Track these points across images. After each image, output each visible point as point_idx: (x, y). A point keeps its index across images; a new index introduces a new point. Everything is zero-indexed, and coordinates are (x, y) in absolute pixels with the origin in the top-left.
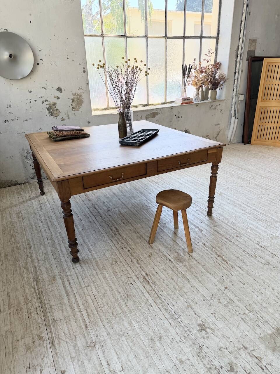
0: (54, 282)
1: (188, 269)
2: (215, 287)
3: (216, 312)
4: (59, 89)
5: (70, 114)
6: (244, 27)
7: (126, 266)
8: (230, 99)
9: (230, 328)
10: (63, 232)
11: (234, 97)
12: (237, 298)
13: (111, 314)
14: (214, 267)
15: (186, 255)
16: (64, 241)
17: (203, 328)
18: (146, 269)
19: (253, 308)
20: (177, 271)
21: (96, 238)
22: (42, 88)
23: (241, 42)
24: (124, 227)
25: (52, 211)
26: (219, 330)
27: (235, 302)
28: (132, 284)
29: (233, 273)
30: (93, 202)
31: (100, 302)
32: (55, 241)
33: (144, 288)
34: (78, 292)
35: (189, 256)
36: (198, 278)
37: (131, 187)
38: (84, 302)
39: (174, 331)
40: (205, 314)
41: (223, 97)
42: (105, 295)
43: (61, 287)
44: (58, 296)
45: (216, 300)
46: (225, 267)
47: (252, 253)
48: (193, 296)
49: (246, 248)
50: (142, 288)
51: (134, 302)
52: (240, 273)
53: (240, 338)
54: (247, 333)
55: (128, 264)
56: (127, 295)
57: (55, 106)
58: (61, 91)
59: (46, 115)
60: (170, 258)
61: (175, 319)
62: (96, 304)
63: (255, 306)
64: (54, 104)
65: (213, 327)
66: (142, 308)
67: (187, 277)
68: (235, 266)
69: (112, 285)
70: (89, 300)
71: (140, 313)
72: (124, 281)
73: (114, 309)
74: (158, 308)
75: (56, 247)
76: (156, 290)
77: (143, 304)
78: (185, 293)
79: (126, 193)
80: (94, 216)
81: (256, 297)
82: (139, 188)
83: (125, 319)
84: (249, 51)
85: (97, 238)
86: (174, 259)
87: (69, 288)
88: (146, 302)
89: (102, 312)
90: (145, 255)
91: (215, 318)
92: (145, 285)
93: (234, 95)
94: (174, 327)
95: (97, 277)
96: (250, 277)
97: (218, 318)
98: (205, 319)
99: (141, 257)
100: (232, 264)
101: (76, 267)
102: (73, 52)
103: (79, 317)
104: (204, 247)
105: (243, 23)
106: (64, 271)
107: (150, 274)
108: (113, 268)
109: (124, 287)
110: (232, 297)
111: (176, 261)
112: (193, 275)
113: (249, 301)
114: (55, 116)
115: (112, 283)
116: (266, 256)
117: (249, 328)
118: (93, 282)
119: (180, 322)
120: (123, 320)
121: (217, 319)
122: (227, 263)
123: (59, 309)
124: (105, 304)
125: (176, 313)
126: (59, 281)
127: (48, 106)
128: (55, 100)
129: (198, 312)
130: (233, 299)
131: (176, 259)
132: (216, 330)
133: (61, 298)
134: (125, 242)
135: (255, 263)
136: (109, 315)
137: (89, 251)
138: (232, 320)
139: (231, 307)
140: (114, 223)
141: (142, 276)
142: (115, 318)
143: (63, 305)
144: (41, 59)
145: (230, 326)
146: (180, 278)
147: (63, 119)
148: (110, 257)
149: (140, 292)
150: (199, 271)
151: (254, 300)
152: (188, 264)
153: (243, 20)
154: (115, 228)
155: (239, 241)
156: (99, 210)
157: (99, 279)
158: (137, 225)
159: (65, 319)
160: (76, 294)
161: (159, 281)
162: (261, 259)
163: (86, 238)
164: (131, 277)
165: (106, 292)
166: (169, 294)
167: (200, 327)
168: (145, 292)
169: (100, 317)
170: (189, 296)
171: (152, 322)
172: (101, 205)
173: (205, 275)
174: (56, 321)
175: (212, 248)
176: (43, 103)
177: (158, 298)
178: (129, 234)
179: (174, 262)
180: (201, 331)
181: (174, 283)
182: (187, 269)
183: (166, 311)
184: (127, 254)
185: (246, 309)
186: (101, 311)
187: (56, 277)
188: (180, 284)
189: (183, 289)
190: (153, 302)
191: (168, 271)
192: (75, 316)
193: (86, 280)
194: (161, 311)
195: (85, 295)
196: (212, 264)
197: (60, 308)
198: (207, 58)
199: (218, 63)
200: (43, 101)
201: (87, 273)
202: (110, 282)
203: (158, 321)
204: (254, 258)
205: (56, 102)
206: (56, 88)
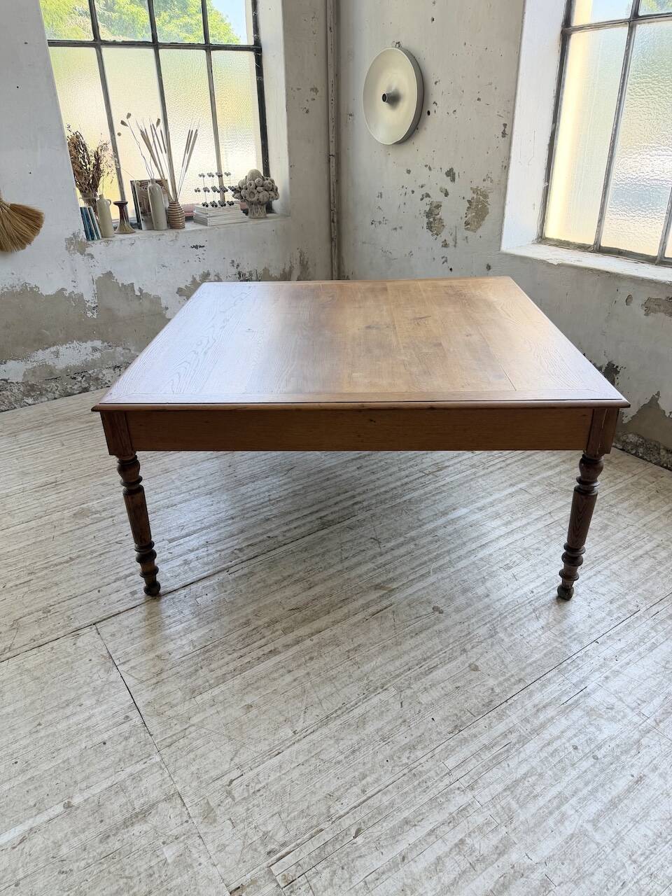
4: (451, 174)
5: (459, 236)
22: (426, 166)
35: (88, 523)
57: (438, 211)
58: (453, 180)
59: (423, 228)
64: (438, 206)
112: (35, 527)
114: (435, 232)
127: (427, 208)
128: (441, 198)
144: (435, 103)
146: (36, 514)
150: (43, 533)
152: (65, 521)
162: (34, 619)
173: (27, 539)
176: (422, 199)
200: (423, 196)
205: (441, 202)
206: (446, 169)
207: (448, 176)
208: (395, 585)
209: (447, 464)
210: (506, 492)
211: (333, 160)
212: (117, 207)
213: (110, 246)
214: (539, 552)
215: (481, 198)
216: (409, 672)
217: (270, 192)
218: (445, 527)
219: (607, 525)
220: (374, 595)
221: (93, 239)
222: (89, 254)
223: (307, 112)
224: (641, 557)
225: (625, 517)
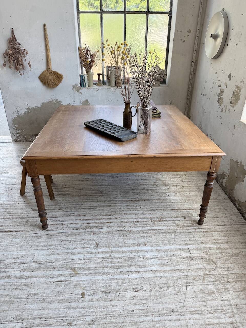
4: (230, 76)
5: (227, 108)
22: (222, 71)
58: (230, 79)
59: (216, 101)
64: (223, 92)
127: (219, 92)
128: (224, 88)
144: (230, 39)
147: (222, 111)
176: (218, 87)
205: (224, 90)
206: (228, 74)
207: (228, 77)
208: (80, 272)
209: (166, 219)
210: (179, 247)
211: (193, 64)
212: (98, 76)
213: (89, 90)
214: (160, 289)
215: (238, 91)
216: (39, 320)
217: (161, 76)
218: (131, 253)
219: (213, 293)
220: (68, 272)
221: (83, 87)
222: (81, 92)
223: (184, 41)
224: (214, 324)
225: (229, 293)
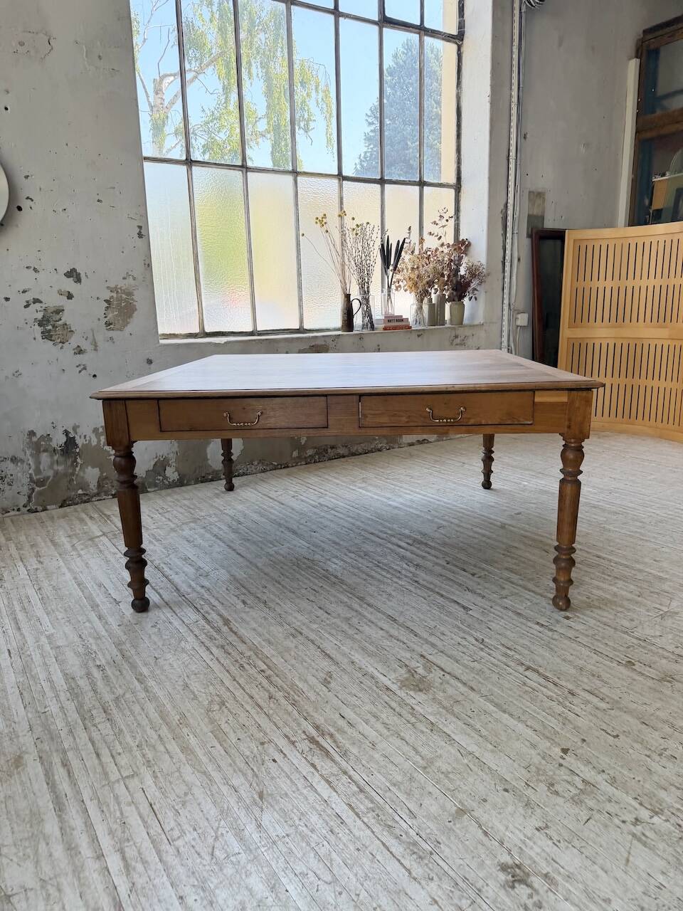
0: (19, 773)
1: (444, 708)
2: (533, 752)
3: (549, 824)
4: (73, 274)
5: (100, 338)
6: (516, 162)
7: (253, 712)
8: (496, 323)
9: (602, 869)
10: (61, 633)
11: (506, 318)
12: (605, 776)
13: (208, 858)
14: (520, 696)
15: (433, 671)
16: (60, 658)
17: (516, 875)
18: (315, 715)
19: (660, 802)
20: (412, 714)
21: (160, 644)
22: (27, 268)
23: (511, 195)
24: (245, 612)
25: (33, 585)
26: (569, 877)
27: (602, 788)
28: (274, 761)
29: (577, 710)
30: (154, 558)
31: (170, 823)
32: (33, 657)
33: (312, 770)
34: (95, 797)
35: (443, 673)
36: (475, 730)
37: (264, 520)
38: (114, 826)
39: (423, 893)
40: (517, 832)
41: (480, 319)
42: (187, 798)
43: (40, 786)
44: (28, 812)
45: (542, 788)
46: (552, 694)
47: (618, 656)
48: (471, 780)
49: (599, 644)
50: (306, 769)
51: (284, 813)
52: (597, 708)
53: (644, 897)
54: (661, 879)
55: (259, 706)
56: (261, 796)
57: (58, 317)
58: (78, 280)
59: (35, 339)
60: (388, 683)
61: (421, 853)
62: (155, 829)
63: (662, 794)
64: (59, 311)
65: (549, 869)
66: (312, 831)
67: (445, 730)
68: (578, 691)
69: (210, 767)
70: (134, 820)
71: (304, 845)
72: (248, 753)
73: (216, 838)
74: (363, 826)
75: (33, 673)
76: (352, 773)
77: (314, 818)
78: (443, 773)
79: (251, 534)
80: (156, 591)
81: (659, 769)
82: (286, 521)
83: (253, 870)
84: (529, 216)
85: (163, 645)
86: (399, 684)
87: (64, 786)
88: (324, 811)
89: (176, 853)
90: (312, 680)
91: (550, 843)
92: (316, 761)
93: (506, 313)
94: (423, 882)
95: (162, 748)
96: (627, 717)
97: (559, 842)
98: (520, 847)
99: (300, 685)
100: (570, 686)
101: (95, 725)
102: (114, 188)
103: (95, 875)
104: (482, 649)
105: (513, 154)
106: (53, 737)
107: (330, 728)
108: (212, 721)
109: (250, 773)
110: (589, 774)
111: (404, 688)
112: (459, 723)
113: (641, 783)
114: (59, 341)
115: (210, 761)
116: (658, 659)
117: (663, 863)
118: (148, 763)
119: (441, 863)
120: (248, 875)
121: (558, 844)
122: (555, 684)
123: (26, 857)
124: (186, 827)
125: (424, 836)
126: (34, 768)
127: (40, 316)
128: (62, 301)
129: (492, 828)
130: (592, 781)
131: (407, 683)
132: (559, 878)
133: (36, 817)
134: (250, 650)
135: (634, 680)
136: (198, 860)
137: (138, 680)
138: (603, 843)
139: (591, 803)
140: (216, 603)
141: (305, 737)
142: (221, 870)
143: (41, 841)
144: (28, 198)
145: (601, 861)
146: (422, 732)
147: (80, 351)
148: (203, 691)
149: (301, 783)
150: (476, 711)
151: (656, 778)
152: (441, 694)
153: (513, 148)
154: (221, 616)
155: (575, 630)
156: (174, 577)
157: (168, 753)
158: (283, 605)
159: (42, 887)
160: (88, 802)
161: (360, 747)
162: (648, 668)
163: (128, 645)
164: (270, 741)
165: (190, 789)
166: (394, 781)
167: (509, 873)
168: (316, 780)
169: (167, 869)
170: (458, 783)
171: (346, 871)
172: (179, 563)
173: (497, 720)
174: (10, 896)
175: (504, 650)
176: (26, 307)
177: (361, 796)
178: (260, 629)
179: (402, 694)
180: (513, 887)
181: (406, 748)
182: (441, 710)
183: (391, 833)
184: (256, 679)
185: (637, 806)
186: (171, 850)
187: (26, 756)
188: (424, 751)
189: (437, 764)
190: (346, 808)
191: (384, 716)
192: (79, 874)
193: (123, 760)
194: (373, 832)
195: (119, 804)
196: (511, 690)
197: (28, 850)
198: (435, 230)
199: (463, 242)
200: (27, 302)
201: (129, 739)
202: (204, 759)
203: (367, 867)
204: (626, 666)
205: (62, 306)
206: (64, 270)
207: (69, 277)
215: (123, 296)
